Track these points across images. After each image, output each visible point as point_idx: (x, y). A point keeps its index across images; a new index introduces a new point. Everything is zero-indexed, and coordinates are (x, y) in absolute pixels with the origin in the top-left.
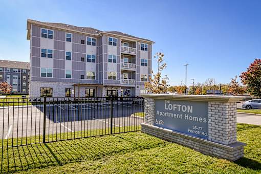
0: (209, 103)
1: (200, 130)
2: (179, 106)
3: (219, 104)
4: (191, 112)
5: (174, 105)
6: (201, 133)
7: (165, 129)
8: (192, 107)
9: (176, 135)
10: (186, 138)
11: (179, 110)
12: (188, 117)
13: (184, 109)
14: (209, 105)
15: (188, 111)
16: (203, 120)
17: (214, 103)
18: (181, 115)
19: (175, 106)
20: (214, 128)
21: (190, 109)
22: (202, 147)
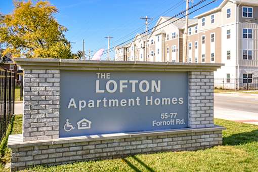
0: (193, 73)
1: (173, 118)
2: (134, 82)
3: (206, 73)
4: (158, 90)
5: (121, 82)
6: (175, 122)
7: (105, 136)
8: (159, 82)
9: (136, 139)
10: (158, 137)
11: (134, 91)
12: (151, 100)
13: (144, 86)
14: (193, 77)
15: (153, 90)
16: (178, 101)
17: (199, 73)
18: (138, 99)
19: (124, 84)
20: (199, 109)
21: (156, 86)
22: (185, 142)
